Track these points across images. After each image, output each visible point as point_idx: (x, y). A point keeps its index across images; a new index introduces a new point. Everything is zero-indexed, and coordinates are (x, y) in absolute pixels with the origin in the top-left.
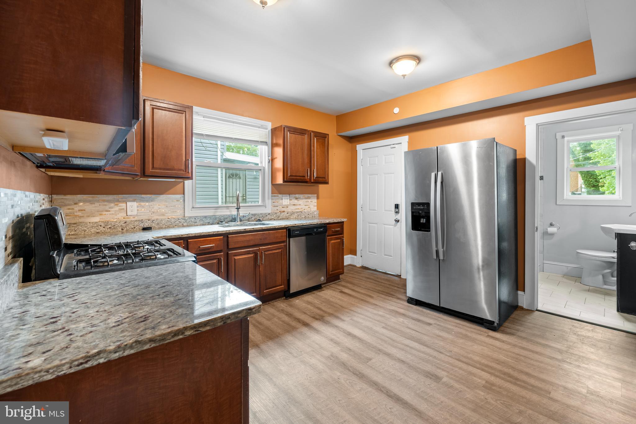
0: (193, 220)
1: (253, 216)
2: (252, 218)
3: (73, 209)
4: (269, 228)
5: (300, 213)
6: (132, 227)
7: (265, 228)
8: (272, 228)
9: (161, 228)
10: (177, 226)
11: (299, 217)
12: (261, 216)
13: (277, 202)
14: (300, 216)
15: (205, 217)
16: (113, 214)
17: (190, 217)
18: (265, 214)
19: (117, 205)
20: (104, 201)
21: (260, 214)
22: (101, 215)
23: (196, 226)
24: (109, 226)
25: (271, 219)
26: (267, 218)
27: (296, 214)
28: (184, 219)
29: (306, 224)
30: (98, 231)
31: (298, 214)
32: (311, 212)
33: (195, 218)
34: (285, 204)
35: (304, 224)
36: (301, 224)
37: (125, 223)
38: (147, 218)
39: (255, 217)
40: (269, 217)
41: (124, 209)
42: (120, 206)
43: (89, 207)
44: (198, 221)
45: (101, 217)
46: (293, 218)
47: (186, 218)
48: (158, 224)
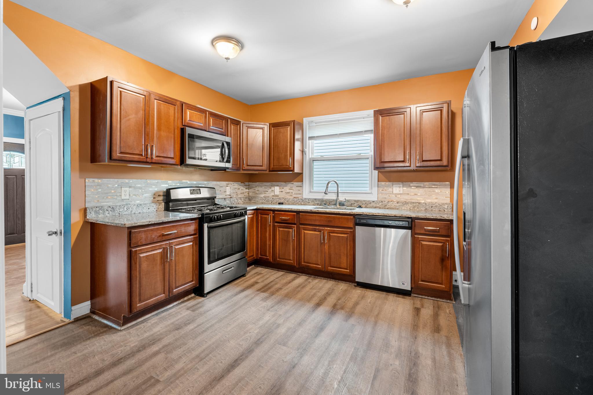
0: (307, 201)
1: (355, 202)
2: (354, 204)
3: (255, 189)
4: (332, 212)
5: (417, 204)
6: (276, 202)
7: (329, 212)
8: (335, 212)
9: (289, 204)
10: (297, 204)
11: (416, 208)
12: (364, 203)
13: (386, 190)
14: (418, 208)
15: (316, 199)
16: (269, 193)
17: (305, 199)
18: (369, 201)
19: (271, 188)
20: (266, 186)
21: (363, 201)
22: (265, 193)
23: (309, 205)
24: (266, 200)
25: (376, 207)
26: (371, 205)
27: (411, 204)
28: (302, 200)
29: (378, 214)
30: (263, 202)
31: (414, 205)
32: (437, 204)
33: (309, 199)
34: (396, 192)
35: (375, 214)
36: (370, 213)
37: (273, 199)
38: (283, 197)
39: (358, 203)
40: (373, 204)
41: (273, 191)
42: (272, 189)
43: (261, 189)
44: (310, 202)
45: (265, 194)
46: (406, 209)
47: (303, 199)
48: (288, 201)
